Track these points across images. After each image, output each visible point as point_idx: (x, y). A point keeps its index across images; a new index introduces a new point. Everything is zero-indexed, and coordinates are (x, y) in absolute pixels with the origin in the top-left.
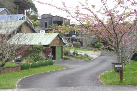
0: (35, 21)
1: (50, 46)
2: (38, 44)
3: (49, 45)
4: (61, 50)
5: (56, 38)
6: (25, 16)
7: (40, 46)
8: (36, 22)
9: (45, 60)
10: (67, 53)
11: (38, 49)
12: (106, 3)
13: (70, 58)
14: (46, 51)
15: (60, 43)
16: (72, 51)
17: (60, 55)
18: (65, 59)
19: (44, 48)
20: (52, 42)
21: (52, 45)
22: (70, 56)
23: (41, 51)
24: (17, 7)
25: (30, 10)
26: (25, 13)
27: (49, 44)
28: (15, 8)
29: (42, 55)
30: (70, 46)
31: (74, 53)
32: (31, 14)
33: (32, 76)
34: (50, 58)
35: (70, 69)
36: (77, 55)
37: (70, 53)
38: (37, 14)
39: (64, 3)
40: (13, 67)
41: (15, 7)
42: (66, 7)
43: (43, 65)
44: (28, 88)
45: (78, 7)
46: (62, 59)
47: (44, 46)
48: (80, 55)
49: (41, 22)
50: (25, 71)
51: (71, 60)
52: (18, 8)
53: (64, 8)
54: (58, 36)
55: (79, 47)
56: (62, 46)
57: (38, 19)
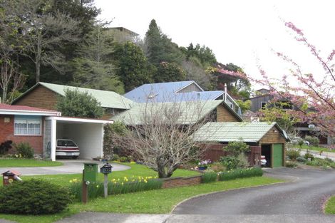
0: (245, 100)
1: (260, 144)
2: (237, 140)
3: (258, 142)
4: (281, 151)
5: (272, 130)
6: (226, 93)
7: (240, 143)
8: (245, 104)
9: (249, 167)
10: (294, 156)
11: (238, 148)
12: (333, 70)
13: (299, 164)
14: (250, 153)
15: (279, 139)
16: (303, 153)
17: (280, 160)
18: (289, 166)
19: (247, 147)
20: (264, 136)
21: (264, 142)
22: (299, 161)
23: (241, 151)
24: (215, 78)
25: (238, 84)
26: (226, 89)
27: (258, 140)
28: (212, 81)
29: (242, 158)
30: (301, 144)
31: (307, 156)
32: (240, 90)
33: (212, 194)
34: (257, 164)
35: (291, 183)
36: (312, 158)
37: (299, 156)
38: (249, 89)
39: (262, 72)
40: (185, 179)
41: (212, 78)
42: (267, 78)
43: (242, 176)
44: (189, 213)
45: (285, 77)
46: (283, 166)
47: (248, 143)
48: (317, 158)
49: (254, 104)
50: (206, 186)
51: (298, 168)
52: (217, 80)
53: (265, 79)
54: (275, 126)
55: (317, 146)
56: (283, 144)
57: (251, 97)
